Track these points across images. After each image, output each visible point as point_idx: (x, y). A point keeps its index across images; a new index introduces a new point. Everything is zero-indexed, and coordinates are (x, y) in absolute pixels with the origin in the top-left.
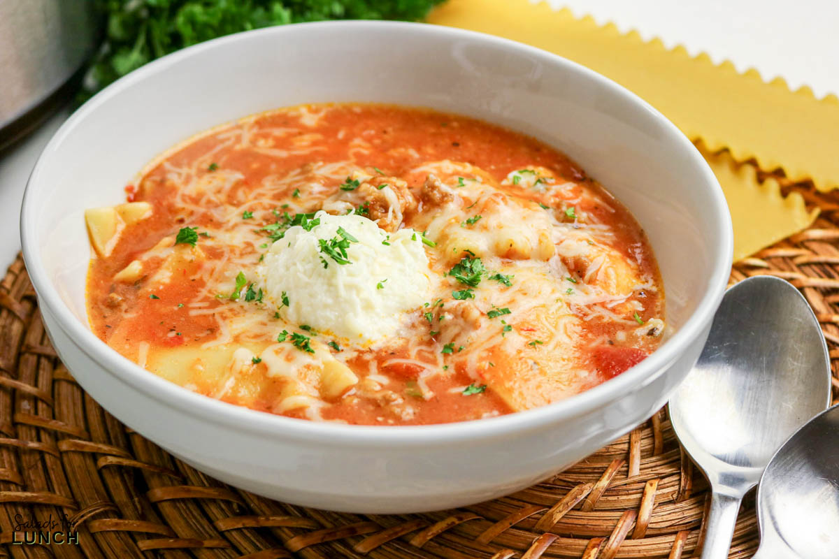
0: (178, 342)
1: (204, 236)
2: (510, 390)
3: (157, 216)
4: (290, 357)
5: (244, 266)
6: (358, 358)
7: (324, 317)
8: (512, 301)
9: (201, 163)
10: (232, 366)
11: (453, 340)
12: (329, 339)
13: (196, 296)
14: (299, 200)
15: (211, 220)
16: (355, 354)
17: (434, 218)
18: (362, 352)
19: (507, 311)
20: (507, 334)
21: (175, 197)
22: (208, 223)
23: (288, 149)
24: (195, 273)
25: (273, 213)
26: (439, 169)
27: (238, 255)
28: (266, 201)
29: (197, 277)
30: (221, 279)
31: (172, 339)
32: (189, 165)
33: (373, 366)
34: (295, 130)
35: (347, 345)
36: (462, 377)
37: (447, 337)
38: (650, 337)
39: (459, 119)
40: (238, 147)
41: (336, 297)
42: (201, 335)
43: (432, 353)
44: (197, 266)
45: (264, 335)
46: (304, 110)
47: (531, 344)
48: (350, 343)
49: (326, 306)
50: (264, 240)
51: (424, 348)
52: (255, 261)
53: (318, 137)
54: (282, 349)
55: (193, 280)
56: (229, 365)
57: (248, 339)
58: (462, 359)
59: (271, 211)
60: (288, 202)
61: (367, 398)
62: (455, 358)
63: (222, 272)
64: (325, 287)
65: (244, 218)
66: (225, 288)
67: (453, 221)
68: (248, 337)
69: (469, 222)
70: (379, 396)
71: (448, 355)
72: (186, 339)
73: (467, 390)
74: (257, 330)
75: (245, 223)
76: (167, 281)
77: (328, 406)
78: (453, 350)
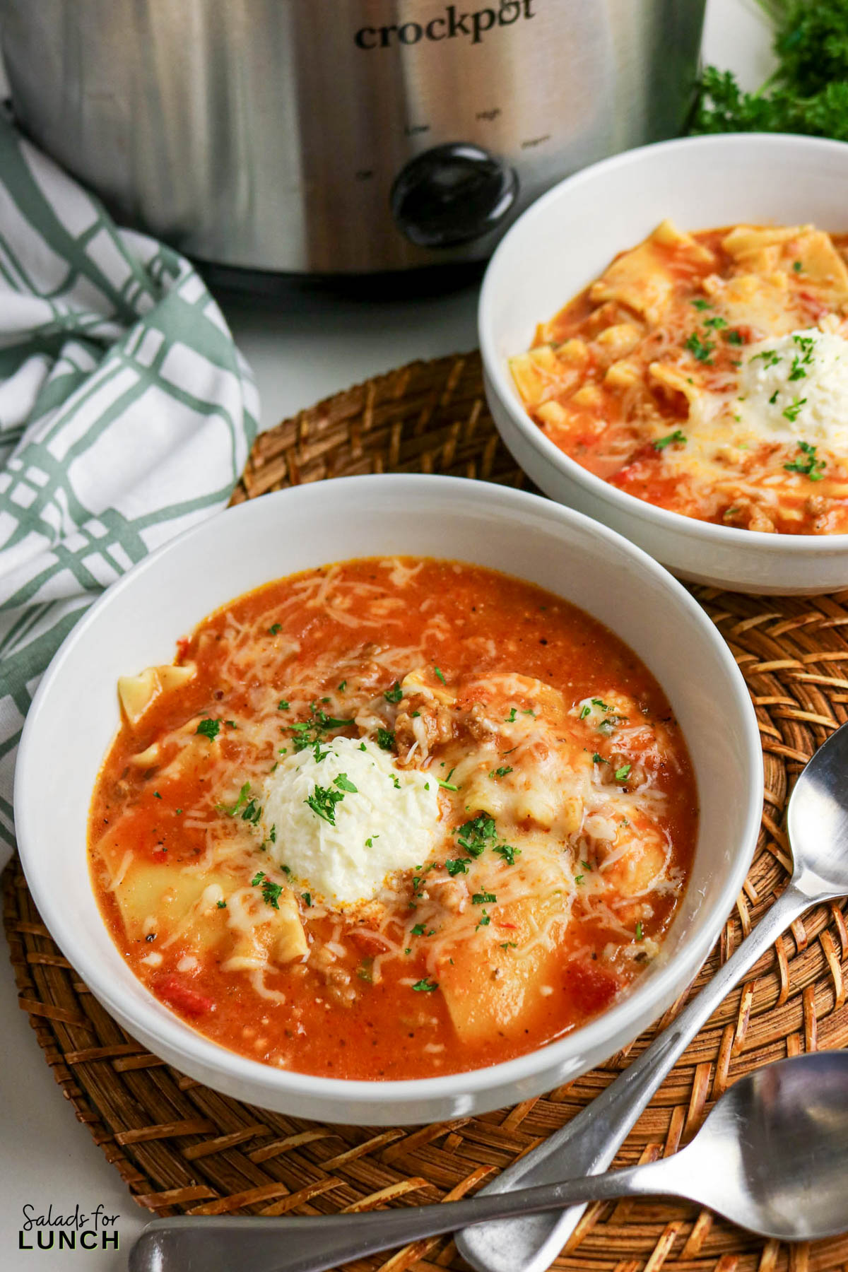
0: (160, 858)
1: (230, 725)
2: (457, 999)
3: (199, 683)
4: (254, 909)
5: (254, 775)
6: (326, 920)
7: (303, 867)
8: (504, 885)
9: (266, 619)
10: (197, 906)
11: (427, 921)
12: (304, 891)
13: (198, 802)
14: (343, 695)
15: (246, 705)
16: (324, 914)
17: (467, 755)
18: (331, 913)
19: (493, 899)
20: (482, 928)
21: (222, 664)
22: (240, 708)
23: (361, 617)
24: (206, 772)
25: (310, 707)
26: (500, 687)
27: (252, 760)
28: (311, 688)
29: (206, 777)
30: (228, 785)
31: (156, 854)
32: (253, 620)
33: (337, 934)
34: (380, 590)
35: (321, 902)
36: (419, 967)
37: (422, 914)
38: (635, 962)
39: (563, 604)
40: (311, 604)
41: (316, 850)
42: (187, 855)
43: (402, 928)
44: (209, 764)
45: (246, 868)
46: (397, 564)
47: (502, 946)
48: (324, 901)
49: (305, 857)
50: (288, 743)
51: (397, 920)
52: (267, 769)
53: (401, 603)
54: (251, 896)
55: (202, 781)
56: (195, 903)
57: (228, 870)
58: (427, 945)
59: (309, 703)
60: (331, 695)
61: (317, 970)
62: (421, 942)
63: (230, 778)
64: (308, 837)
65: (279, 708)
66: (229, 797)
67: (484, 766)
68: (229, 867)
69: (499, 772)
70: (328, 970)
71: (417, 936)
72: (170, 857)
73: (418, 984)
74: (240, 861)
75: (277, 715)
76: (176, 776)
77: (275, 971)
78: (423, 932)
